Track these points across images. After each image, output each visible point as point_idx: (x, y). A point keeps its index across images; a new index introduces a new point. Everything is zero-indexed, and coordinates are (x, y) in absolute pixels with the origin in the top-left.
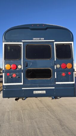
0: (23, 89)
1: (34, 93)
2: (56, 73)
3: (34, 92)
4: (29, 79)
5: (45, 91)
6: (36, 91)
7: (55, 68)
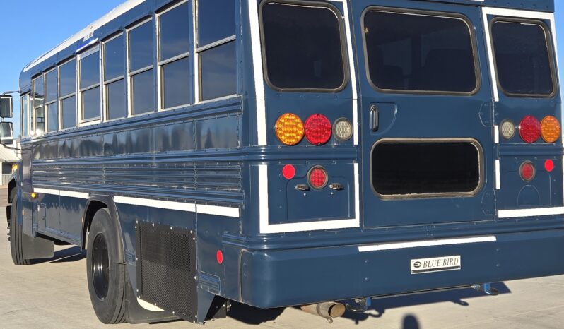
0: (362, 249)
1: (413, 268)
2: (497, 163)
3: (413, 262)
4: (386, 197)
5: (458, 257)
6: (422, 261)
7: (497, 141)
